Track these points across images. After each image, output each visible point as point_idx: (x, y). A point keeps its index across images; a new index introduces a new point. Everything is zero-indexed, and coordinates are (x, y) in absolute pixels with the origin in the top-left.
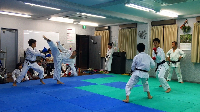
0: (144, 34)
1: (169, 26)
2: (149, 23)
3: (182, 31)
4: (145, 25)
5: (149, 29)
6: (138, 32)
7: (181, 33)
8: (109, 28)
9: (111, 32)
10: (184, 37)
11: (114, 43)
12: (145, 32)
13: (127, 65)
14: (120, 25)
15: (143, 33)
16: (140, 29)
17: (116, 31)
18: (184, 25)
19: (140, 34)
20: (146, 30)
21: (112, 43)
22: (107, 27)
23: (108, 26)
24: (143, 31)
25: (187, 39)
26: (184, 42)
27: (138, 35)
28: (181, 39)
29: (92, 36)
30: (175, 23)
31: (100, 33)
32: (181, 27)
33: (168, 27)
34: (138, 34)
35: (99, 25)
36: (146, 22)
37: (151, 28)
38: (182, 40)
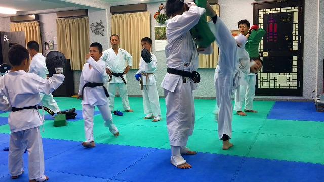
0: (100, 27)
1: (138, 13)
2: (107, 10)
3: (156, 21)
4: (100, 12)
5: (107, 18)
6: (90, 23)
7: (156, 24)
8: (38, 17)
9: (42, 23)
10: (160, 31)
11: (50, 45)
12: (101, 23)
13: (76, 80)
14: (59, 13)
15: (98, 25)
16: (92, 19)
17: (50, 22)
18: (159, 12)
19: (93, 27)
20: (102, 20)
21: (46, 44)
22: (34, 16)
23: (35, 14)
24: (99, 22)
25: (164, 33)
26: (161, 39)
27: (90, 29)
28: (156, 34)
29: (5, 33)
30: (146, 10)
31: (23, 26)
32: (155, 16)
33: (136, 16)
34: (90, 27)
35: (17, 12)
36: (102, 7)
37: (111, 17)
38: (158, 36)
